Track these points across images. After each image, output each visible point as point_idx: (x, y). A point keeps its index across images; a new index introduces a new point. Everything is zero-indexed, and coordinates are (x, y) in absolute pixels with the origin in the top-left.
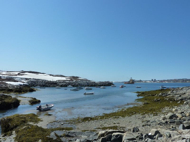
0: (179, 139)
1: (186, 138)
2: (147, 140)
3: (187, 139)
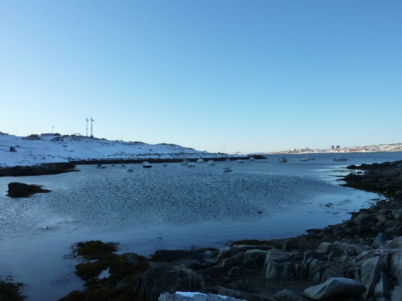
0: (369, 257)
1: (382, 254)
2: (310, 261)
3: (383, 256)
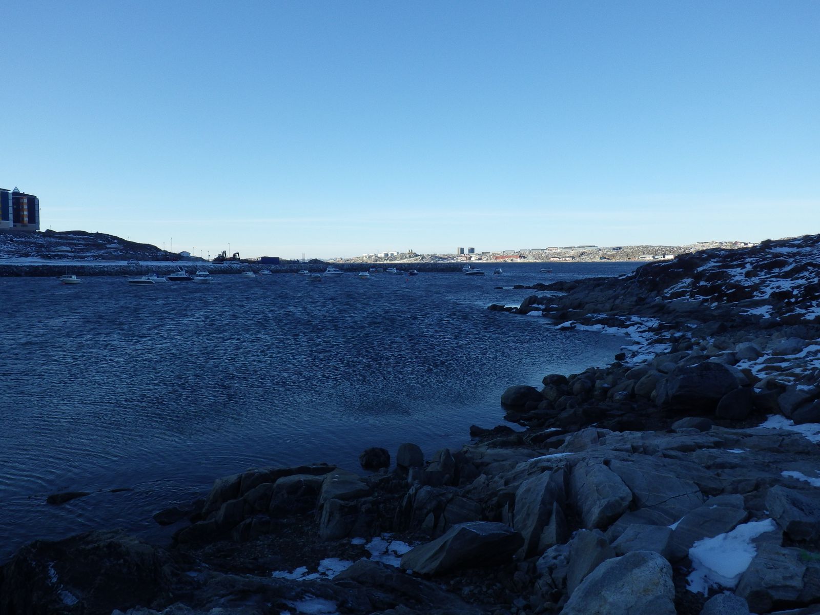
0: (531, 474)
1: (555, 466)
2: (414, 492)
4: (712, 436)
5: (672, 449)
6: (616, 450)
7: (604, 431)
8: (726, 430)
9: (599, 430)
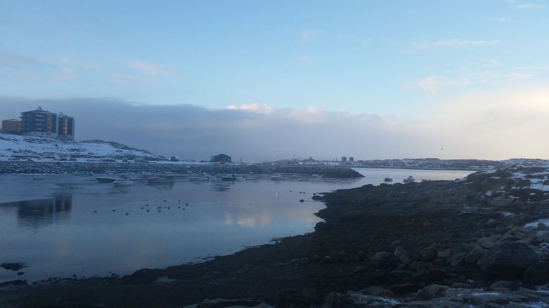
4: (520, 294)
5: (491, 302)
6: (452, 300)
7: (445, 287)
8: (530, 291)
9: (441, 286)
